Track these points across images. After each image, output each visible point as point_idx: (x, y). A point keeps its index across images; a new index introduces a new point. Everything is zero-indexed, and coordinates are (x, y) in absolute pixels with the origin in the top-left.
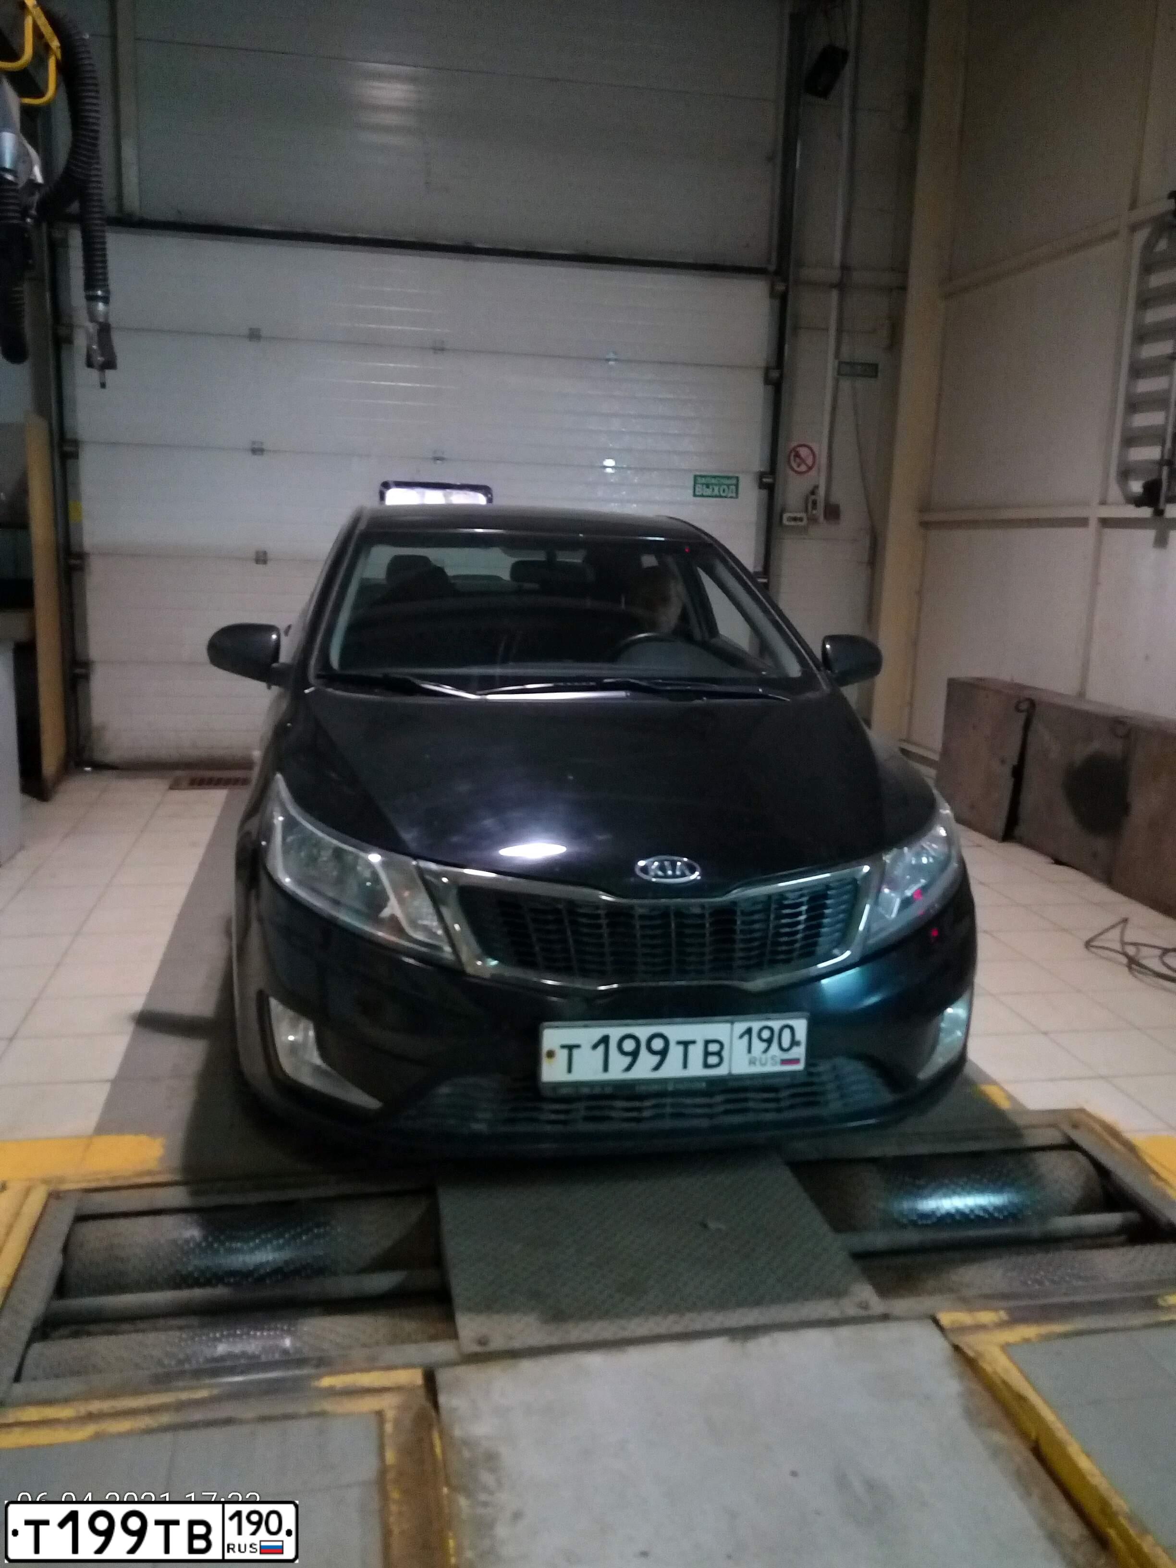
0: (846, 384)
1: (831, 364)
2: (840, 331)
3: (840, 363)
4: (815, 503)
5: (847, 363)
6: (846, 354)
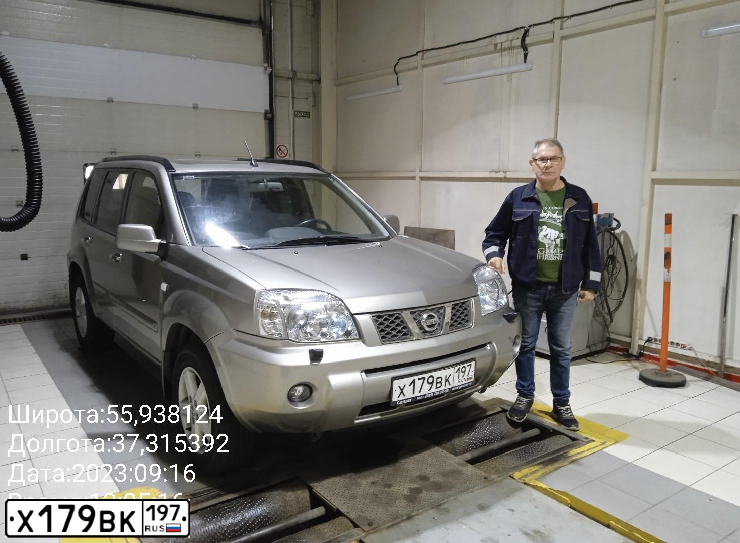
1: (291, 112)
2: (293, 97)
3: (294, 111)
5: (297, 111)
6: (296, 108)
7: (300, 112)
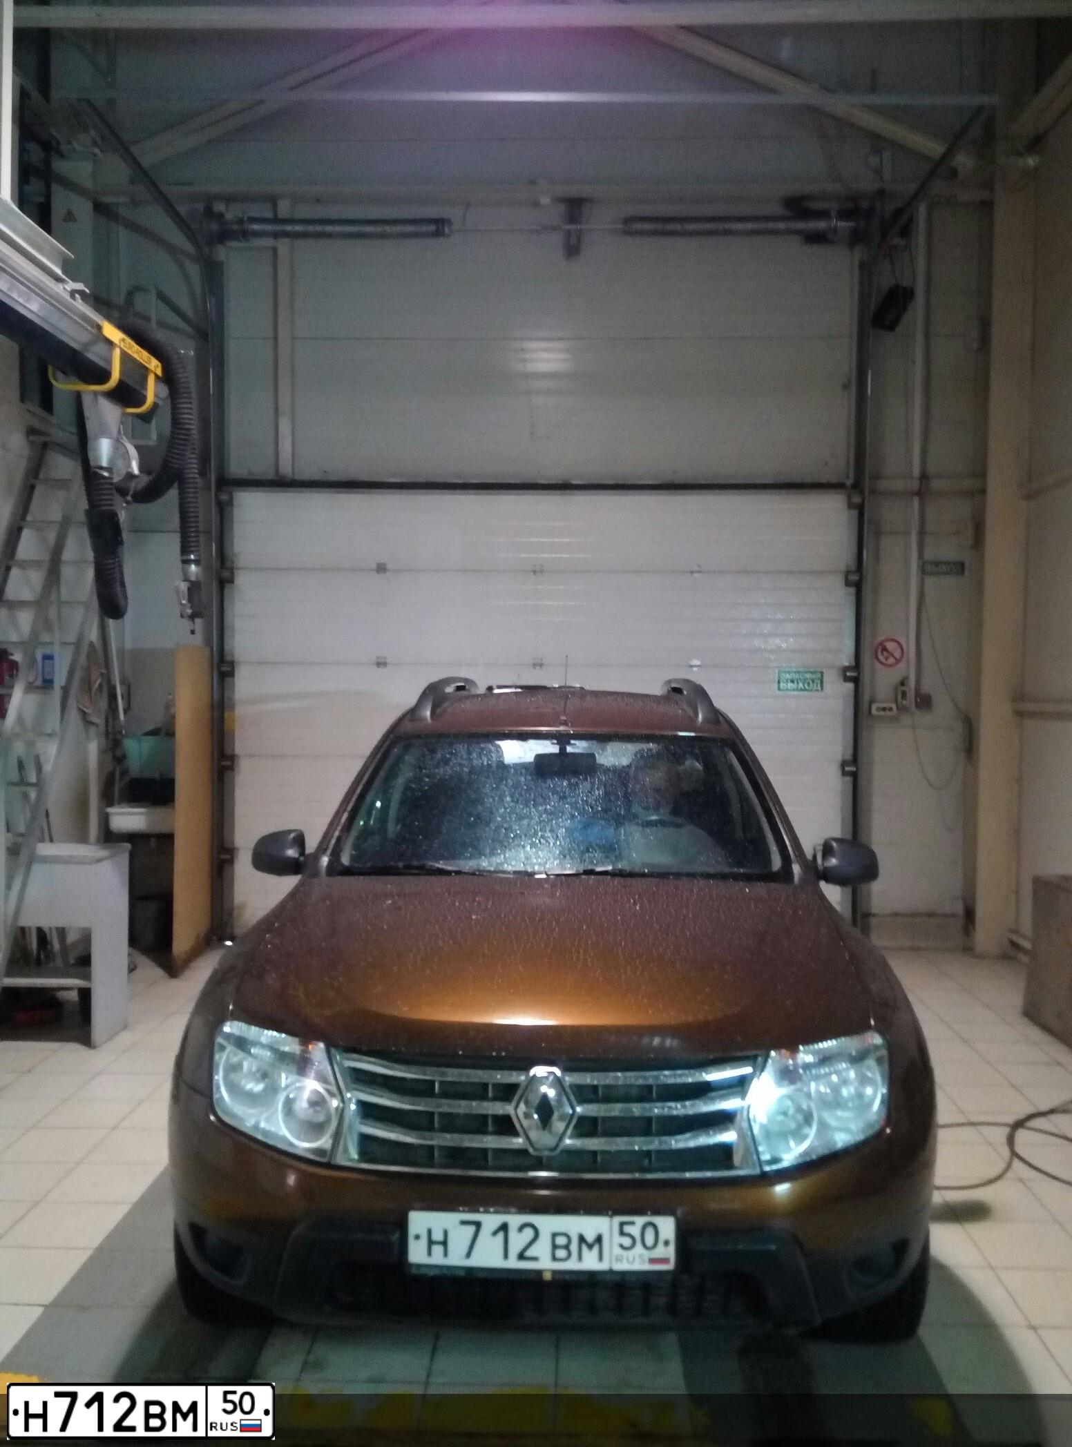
0: (930, 582)
1: (914, 565)
2: (922, 533)
3: (924, 563)
4: (904, 694)
5: (931, 563)
6: (929, 554)
7: (937, 564)
